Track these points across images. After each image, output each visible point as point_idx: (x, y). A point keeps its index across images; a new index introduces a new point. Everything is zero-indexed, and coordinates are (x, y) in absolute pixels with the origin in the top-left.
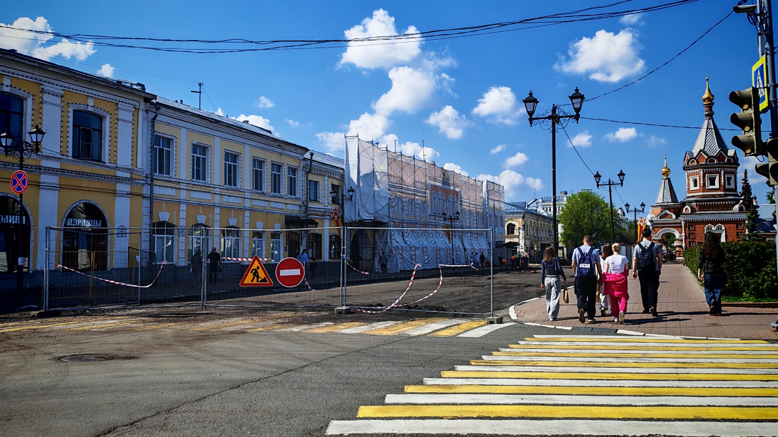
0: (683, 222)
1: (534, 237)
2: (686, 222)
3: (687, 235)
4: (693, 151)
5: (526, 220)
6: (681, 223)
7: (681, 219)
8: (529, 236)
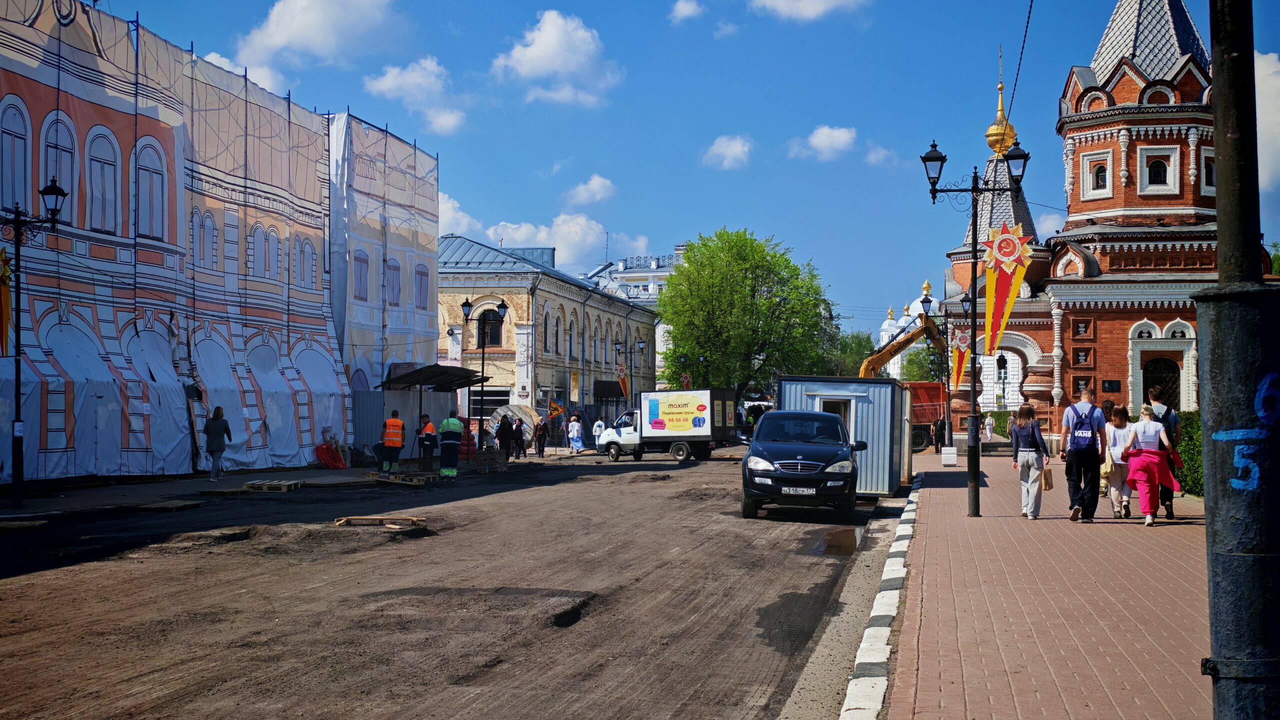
0: (1056, 311)
1: (573, 359)
2: (1068, 311)
3: (1070, 357)
4: (1093, 65)
5: (541, 301)
6: (1049, 315)
7: (1051, 298)
8: (551, 355)
